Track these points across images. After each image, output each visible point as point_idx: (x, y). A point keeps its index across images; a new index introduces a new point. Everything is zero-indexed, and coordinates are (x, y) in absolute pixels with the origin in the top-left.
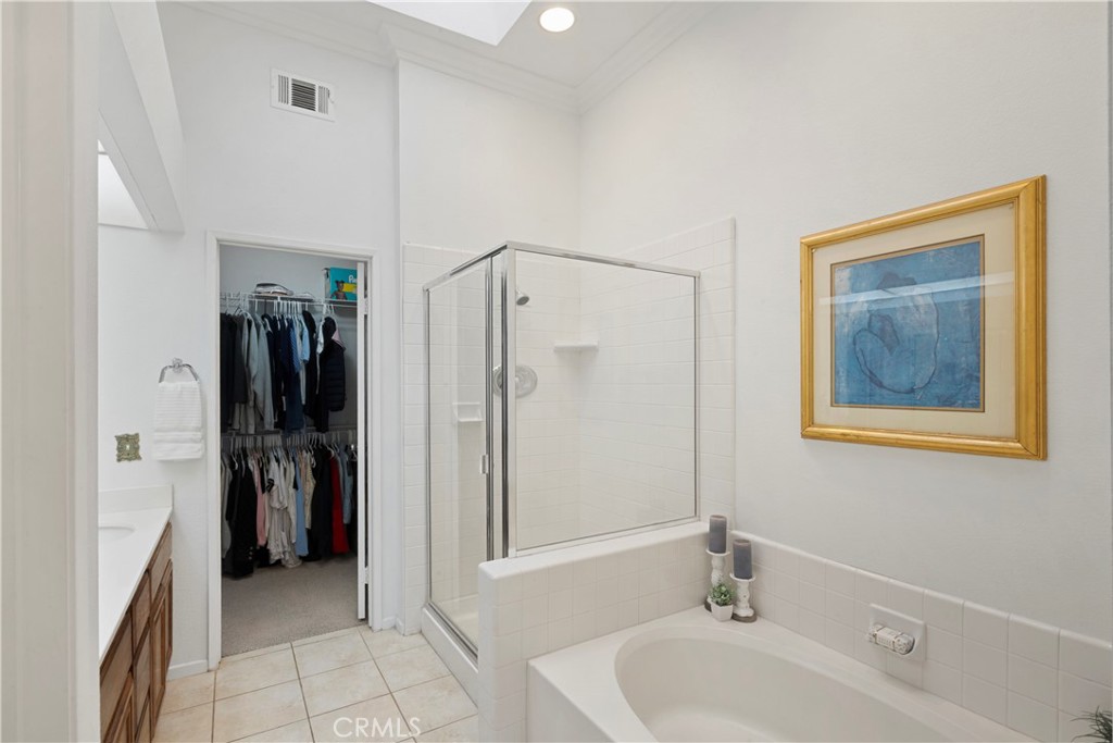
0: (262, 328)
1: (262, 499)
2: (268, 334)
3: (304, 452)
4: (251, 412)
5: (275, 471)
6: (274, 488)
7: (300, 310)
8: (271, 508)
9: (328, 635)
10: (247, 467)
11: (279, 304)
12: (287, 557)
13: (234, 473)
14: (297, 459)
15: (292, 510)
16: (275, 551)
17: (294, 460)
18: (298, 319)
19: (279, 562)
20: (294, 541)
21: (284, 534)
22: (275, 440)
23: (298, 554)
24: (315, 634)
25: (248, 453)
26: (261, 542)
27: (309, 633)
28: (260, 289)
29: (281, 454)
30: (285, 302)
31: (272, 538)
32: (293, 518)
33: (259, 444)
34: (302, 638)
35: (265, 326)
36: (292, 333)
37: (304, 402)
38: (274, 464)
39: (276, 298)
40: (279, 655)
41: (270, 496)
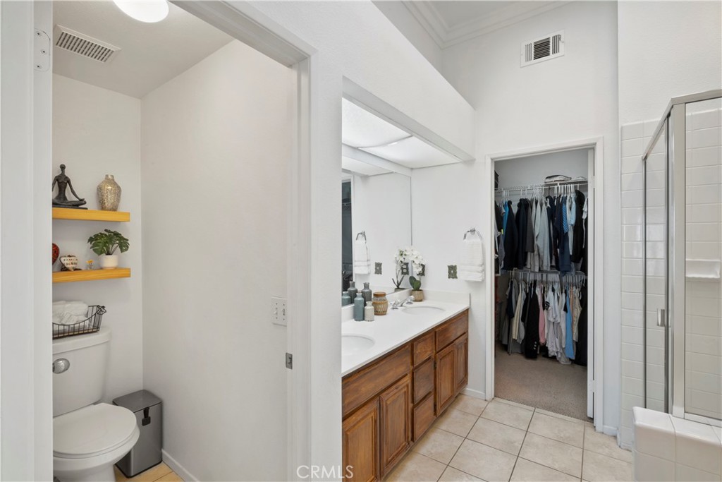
0: (544, 205)
1: (543, 314)
2: (548, 209)
3: (574, 287)
4: (537, 258)
5: (550, 297)
6: (550, 308)
7: (573, 190)
8: (549, 321)
9: (561, 416)
10: (534, 292)
11: (558, 188)
12: (559, 356)
13: (527, 294)
14: (569, 292)
15: (563, 326)
16: (552, 350)
17: (566, 292)
18: (571, 196)
19: (554, 358)
20: (564, 346)
21: (557, 340)
22: (554, 277)
23: (568, 356)
24: (552, 411)
25: (537, 284)
26: (542, 341)
27: (550, 408)
28: (548, 180)
29: (557, 287)
30: (562, 186)
31: (550, 340)
32: (564, 331)
33: (544, 279)
34: (544, 409)
35: (546, 204)
36: (564, 206)
37: (571, 253)
38: (550, 293)
39: (557, 184)
40: (524, 412)
41: (548, 313)
